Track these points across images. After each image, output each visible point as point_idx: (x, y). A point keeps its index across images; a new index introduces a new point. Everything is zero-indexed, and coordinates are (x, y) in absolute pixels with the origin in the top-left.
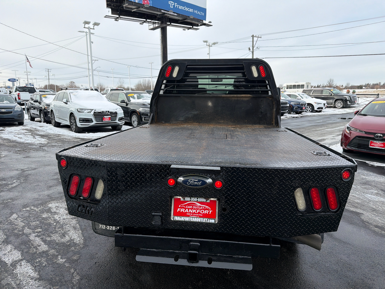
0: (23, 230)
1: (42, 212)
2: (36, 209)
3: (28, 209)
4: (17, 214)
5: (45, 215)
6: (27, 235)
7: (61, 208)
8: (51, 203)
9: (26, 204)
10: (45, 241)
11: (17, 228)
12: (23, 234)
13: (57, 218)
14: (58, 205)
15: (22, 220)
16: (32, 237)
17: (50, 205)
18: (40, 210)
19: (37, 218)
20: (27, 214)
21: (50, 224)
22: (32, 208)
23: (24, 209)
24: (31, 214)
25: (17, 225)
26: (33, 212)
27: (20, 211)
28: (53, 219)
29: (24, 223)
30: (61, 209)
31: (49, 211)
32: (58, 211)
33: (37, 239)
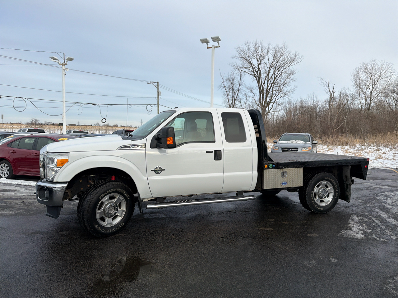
0: (386, 228)
1: (370, 234)
2: (375, 237)
3: (382, 240)
4: (392, 239)
5: (369, 231)
6: (383, 225)
7: (355, 232)
8: (361, 237)
9: (384, 244)
10: (373, 220)
11: (390, 230)
12: (385, 226)
13: (360, 226)
14: (356, 234)
15: (387, 233)
16: (380, 224)
17: (362, 236)
18: (372, 235)
19: (375, 231)
20: (383, 236)
21: (367, 225)
22: (378, 239)
23: (386, 240)
24: (380, 235)
25: (391, 232)
26: (378, 235)
27: (389, 240)
28: (364, 227)
29: (385, 231)
30: (355, 230)
31: (364, 233)
32: (358, 230)
33: (377, 222)
